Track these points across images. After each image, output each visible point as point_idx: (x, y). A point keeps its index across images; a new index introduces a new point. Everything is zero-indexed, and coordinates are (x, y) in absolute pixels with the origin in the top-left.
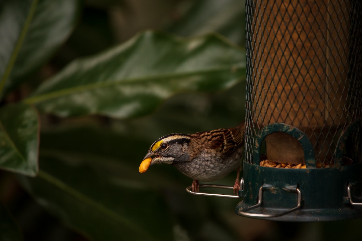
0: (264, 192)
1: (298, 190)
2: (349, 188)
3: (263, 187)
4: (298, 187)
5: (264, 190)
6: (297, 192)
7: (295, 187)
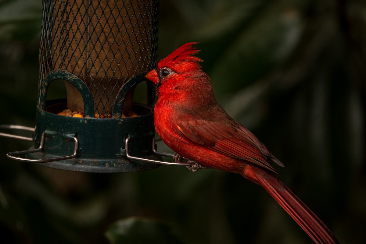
0: (46, 138)
1: (75, 139)
2: (127, 141)
3: (44, 133)
4: (76, 136)
5: (46, 135)
6: (74, 141)
7: (73, 136)
